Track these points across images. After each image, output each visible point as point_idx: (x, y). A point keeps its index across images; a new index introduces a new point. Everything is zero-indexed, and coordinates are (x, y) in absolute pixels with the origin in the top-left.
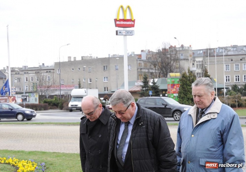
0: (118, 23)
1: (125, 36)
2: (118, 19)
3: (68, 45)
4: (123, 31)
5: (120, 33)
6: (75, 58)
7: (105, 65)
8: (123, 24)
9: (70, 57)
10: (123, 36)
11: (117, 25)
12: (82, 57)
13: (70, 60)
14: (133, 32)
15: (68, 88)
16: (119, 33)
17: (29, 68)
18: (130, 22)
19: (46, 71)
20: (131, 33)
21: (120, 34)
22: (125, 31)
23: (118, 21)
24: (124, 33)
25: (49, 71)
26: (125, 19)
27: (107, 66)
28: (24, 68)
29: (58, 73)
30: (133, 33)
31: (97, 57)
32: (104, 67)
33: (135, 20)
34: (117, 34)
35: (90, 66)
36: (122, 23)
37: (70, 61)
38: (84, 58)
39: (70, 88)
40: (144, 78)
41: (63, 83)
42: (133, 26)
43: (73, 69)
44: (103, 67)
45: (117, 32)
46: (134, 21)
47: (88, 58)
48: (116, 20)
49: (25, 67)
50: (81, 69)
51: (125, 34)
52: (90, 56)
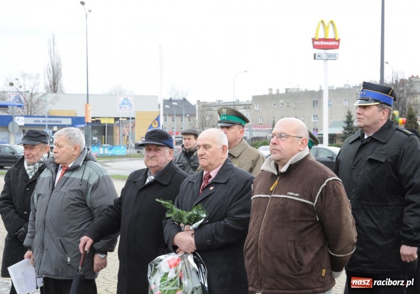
0: (316, 43)
1: (326, 61)
2: (317, 38)
3: (245, 72)
4: (324, 55)
5: (319, 56)
6: (278, 90)
7: (315, 100)
8: (324, 45)
9: (271, 90)
10: (323, 61)
11: (315, 47)
12: (286, 89)
13: (270, 93)
14: (337, 55)
15: (262, 129)
16: (317, 57)
17: (224, 103)
18: (333, 41)
19: (243, 107)
20: (334, 57)
21: (319, 58)
22: (325, 55)
23: (316, 40)
24: (325, 56)
25: (247, 106)
26: (326, 38)
27: (317, 101)
28: (218, 103)
29: (255, 109)
30: (337, 57)
31: (306, 90)
32: (314, 102)
33: (340, 39)
34: (315, 58)
35: (296, 101)
36: (322, 43)
37: (272, 94)
38: (288, 91)
39: (265, 129)
40: (348, 117)
41: (262, 122)
42: (337, 47)
43: (274, 105)
44: (312, 103)
45: (315, 55)
46: (338, 41)
47: (295, 91)
48: (314, 40)
49: (219, 101)
50: (285, 105)
51: (325, 58)
52: (297, 88)
